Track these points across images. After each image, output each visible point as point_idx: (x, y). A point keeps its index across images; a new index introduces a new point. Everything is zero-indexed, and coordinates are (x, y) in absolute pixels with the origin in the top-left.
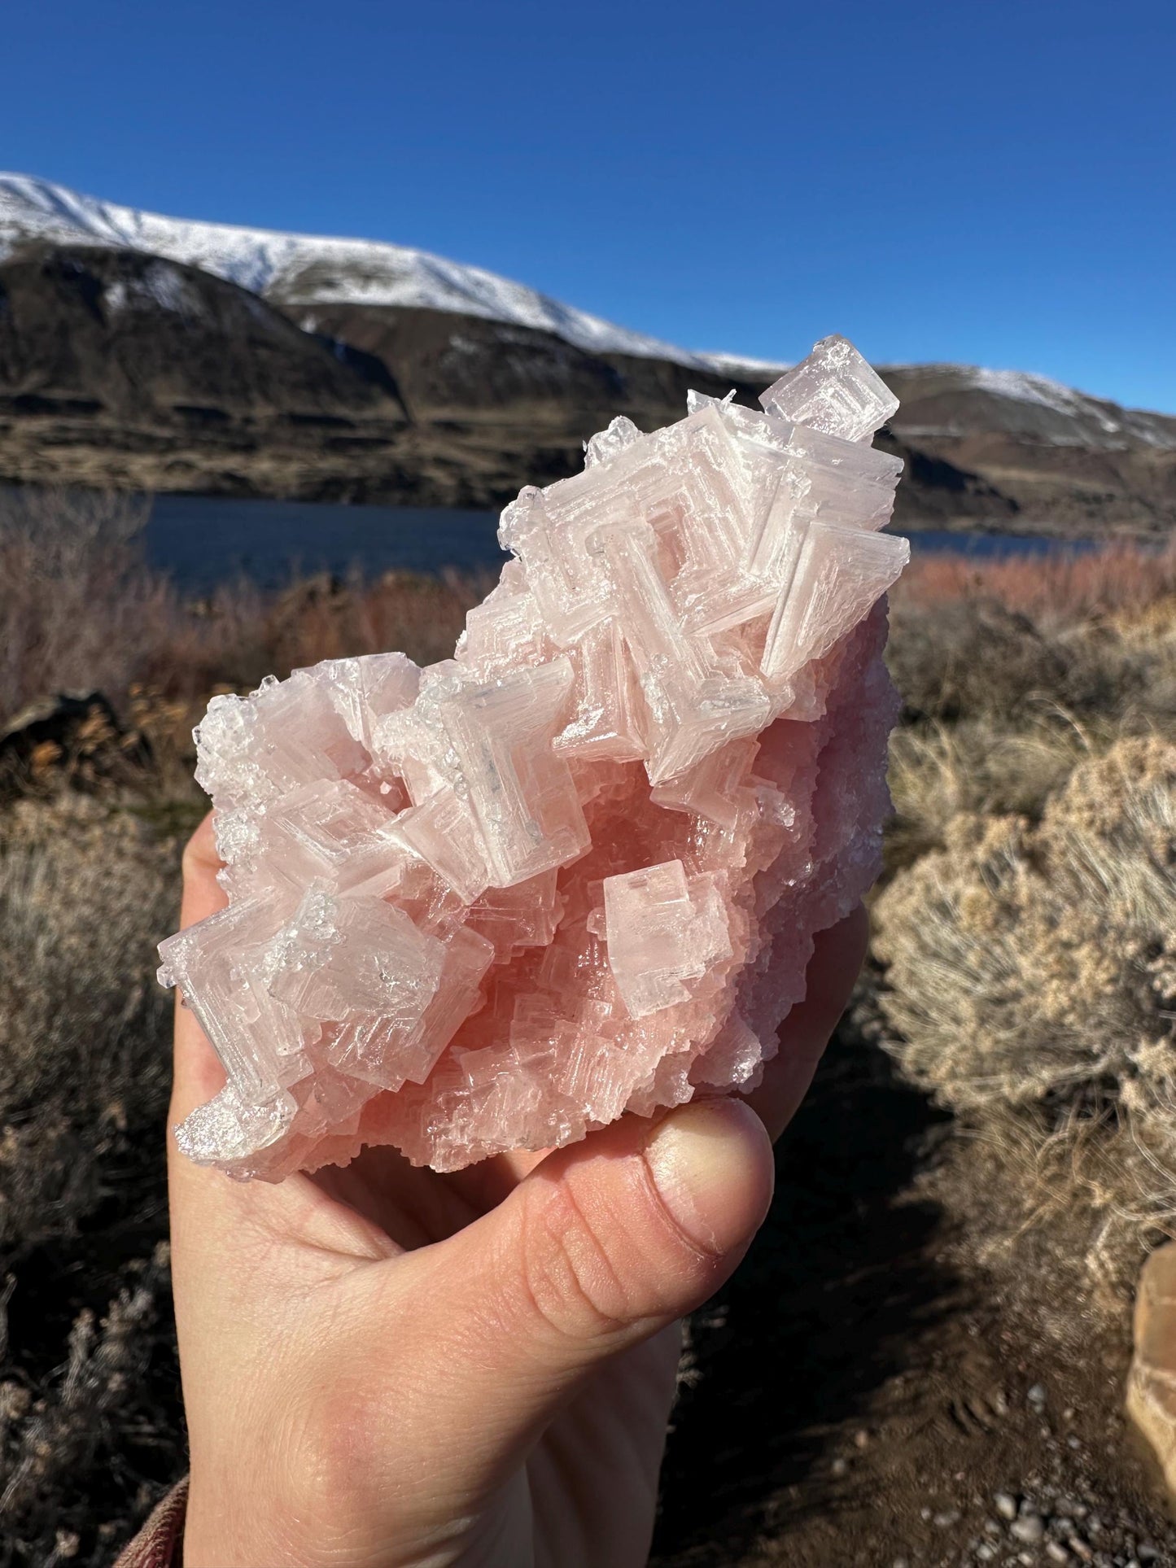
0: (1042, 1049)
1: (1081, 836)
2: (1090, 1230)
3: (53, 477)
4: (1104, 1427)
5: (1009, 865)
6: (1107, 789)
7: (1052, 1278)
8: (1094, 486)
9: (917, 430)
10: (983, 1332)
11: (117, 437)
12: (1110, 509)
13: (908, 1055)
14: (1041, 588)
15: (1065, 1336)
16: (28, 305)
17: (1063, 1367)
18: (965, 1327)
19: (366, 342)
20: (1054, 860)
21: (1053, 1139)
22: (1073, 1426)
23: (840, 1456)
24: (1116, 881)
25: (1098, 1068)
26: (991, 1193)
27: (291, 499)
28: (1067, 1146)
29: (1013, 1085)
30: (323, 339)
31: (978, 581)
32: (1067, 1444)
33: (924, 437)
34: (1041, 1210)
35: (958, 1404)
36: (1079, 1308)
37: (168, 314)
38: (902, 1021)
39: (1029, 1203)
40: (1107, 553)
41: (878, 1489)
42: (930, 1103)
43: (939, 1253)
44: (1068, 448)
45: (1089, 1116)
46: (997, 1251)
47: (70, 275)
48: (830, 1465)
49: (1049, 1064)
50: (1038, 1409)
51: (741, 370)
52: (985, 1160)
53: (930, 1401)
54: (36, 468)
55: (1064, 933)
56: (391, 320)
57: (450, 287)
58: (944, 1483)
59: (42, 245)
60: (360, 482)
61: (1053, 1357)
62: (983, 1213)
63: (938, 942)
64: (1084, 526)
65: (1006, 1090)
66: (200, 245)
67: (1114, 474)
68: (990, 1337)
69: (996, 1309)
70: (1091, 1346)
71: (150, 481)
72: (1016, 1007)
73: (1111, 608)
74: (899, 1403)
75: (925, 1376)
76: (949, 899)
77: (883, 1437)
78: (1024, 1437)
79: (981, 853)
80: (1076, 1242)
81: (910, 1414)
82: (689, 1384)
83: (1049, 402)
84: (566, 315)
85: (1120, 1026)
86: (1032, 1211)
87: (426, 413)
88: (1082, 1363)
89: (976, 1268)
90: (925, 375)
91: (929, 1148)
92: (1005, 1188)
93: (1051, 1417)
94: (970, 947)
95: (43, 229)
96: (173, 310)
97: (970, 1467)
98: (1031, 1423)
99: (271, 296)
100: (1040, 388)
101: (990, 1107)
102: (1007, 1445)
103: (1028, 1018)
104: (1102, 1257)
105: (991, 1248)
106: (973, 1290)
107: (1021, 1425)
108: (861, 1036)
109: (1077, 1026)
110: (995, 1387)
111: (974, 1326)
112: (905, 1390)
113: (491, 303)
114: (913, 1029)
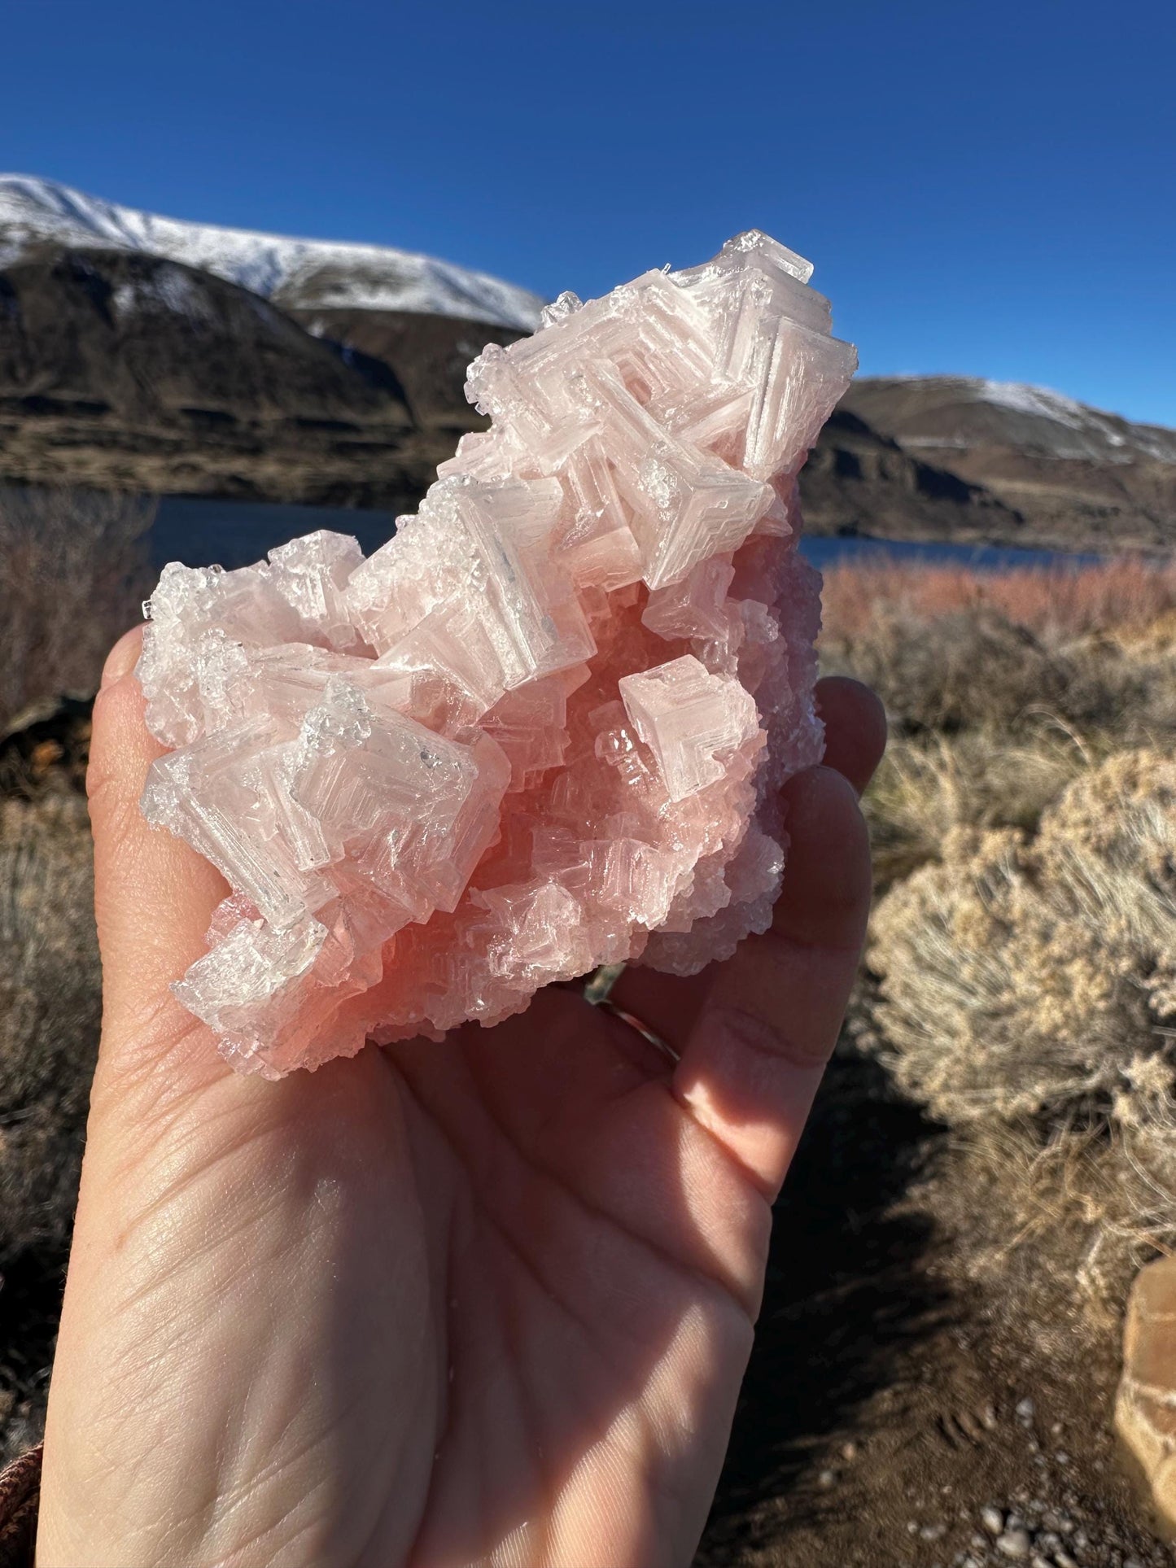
0: (1037, 1063)
1: (1078, 853)
2: (1082, 1245)
3: (60, 478)
4: (1093, 1443)
5: (1004, 878)
6: (1101, 804)
7: (1043, 1292)
8: (1099, 499)
9: (921, 442)
10: (973, 1346)
11: (124, 439)
12: (1115, 523)
13: (902, 1068)
14: (1043, 600)
15: (1055, 1351)
16: (35, 305)
17: (1052, 1382)
18: (954, 1341)
19: (373, 348)
20: (1049, 875)
21: (1046, 1152)
22: (1061, 1441)
23: (824, 1468)
24: (1111, 898)
25: (1091, 1082)
26: (983, 1206)
27: (297, 502)
28: (1060, 1160)
29: (1006, 1100)
30: (330, 344)
31: (980, 592)
32: (1055, 1459)
33: (930, 449)
34: (1032, 1224)
35: (947, 1418)
36: (1069, 1323)
37: (176, 317)
38: (896, 1032)
39: (1021, 1217)
40: (1113, 566)
41: (865, 1501)
42: (923, 1115)
43: (928, 1266)
44: (1074, 461)
45: (1082, 1130)
46: (988, 1264)
47: (80, 277)
48: (817, 1477)
49: (1043, 1078)
50: (1027, 1423)
52: (978, 1174)
53: (919, 1414)
54: (41, 469)
55: (1056, 949)
56: (399, 325)
57: (458, 293)
58: (931, 1496)
59: (52, 246)
60: (366, 487)
61: (1042, 1372)
62: (974, 1228)
63: (933, 954)
64: (1088, 539)
65: (999, 1105)
66: (210, 248)
67: (1118, 487)
68: (980, 1351)
69: (987, 1323)
70: (1081, 1362)
71: (157, 483)
72: (1009, 1021)
73: (1114, 621)
74: (888, 1416)
75: (913, 1389)
76: (944, 911)
77: (871, 1450)
78: (1012, 1451)
79: (976, 867)
80: (1068, 1256)
81: (898, 1427)
83: (1055, 415)
85: (1115, 1043)
86: (1024, 1225)
87: (433, 419)
88: (1071, 1378)
89: (966, 1280)
90: (932, 387)
91: (920, 1162)
92: (998, 1201)
93: (1039, 1432)
94: (964, 960)
95: (53, 231)
96: (182, 313)
97: (958, 1481)
98: (1019, 1438)
99: (280, 301)
100: (1047, 401)
101: (983, 1121)
102: (995, 1459)
103: (1021, 1033)
104: (1092, 1273)
105: (983, 1261)
106: (964, 1303)
107: (1009, 1439)
108: (856, 1048)
109: (1071, 1041)
110: (983, 1402)
111: (964, 1339)
112: (893, 1403)
113: (499, 310)
114: (908, 1041)
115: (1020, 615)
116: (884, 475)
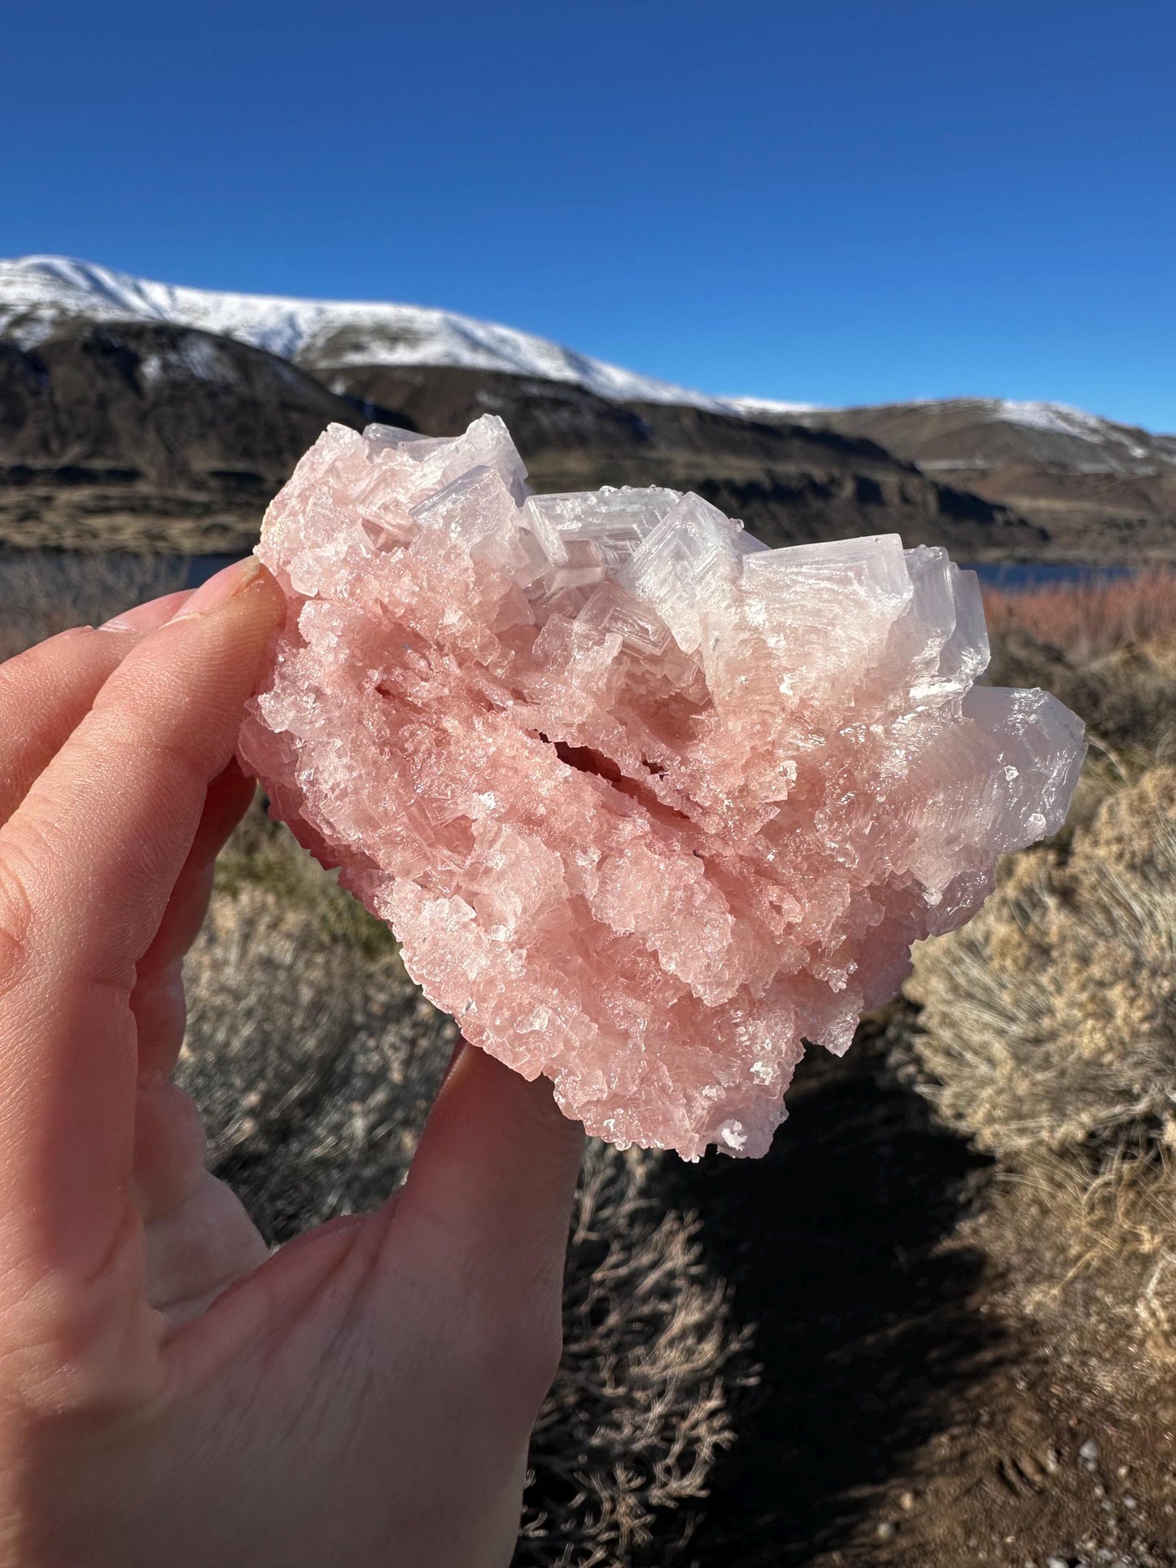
0: (1083, 1089)
1: (1112, 871)
2: (1140, 1275)
3: (94, 545)
4: (1161, 1486)
5: (1040, 900)
6: (1137, 820)
7: (1102, 1327)
8: (1125, 512)
9: (942, 465)
10: (1031, 1386)
11: (155, 503)
12: (1142, 535)
13: (945, 1099)
14: (1073, 616)
15: (1117, 1388)
16: (67, 379)
17: (1116, 1422)
18: (1012, 1381)
19: (394, 402)
20: (1085, 895)
21: (1099, 1181)
22: (1128, 1484)
23: (881, 1520)
24: (1151, 915)
25: (1141, 1107)
26: (1035, 1239)
28: (1112, 1189)
29: (1052, 1130)
30: (352, 401)
31: (1010, 612)
32: (1122, 1502)
33: (950, 471)
34: (1088, 1256)
35: (1007, 1463)
36: (1130, 1359)
37: (202, 383)
38: (937, 1064)
39: (1074, 1251)
40: (1141, 580)
41: (926, 1553)
42: (969, 1147)
43: (982, 1303)
44: (1097, 476)
45: (1134, 1157)
46: (1044, 1300)
47: (107, 350)
48: (875, 1528)
49: (1091, 1104)
50: (1091, 1466)
51: (764, 414)
52: (1029, 1206)
53: (977, 1459)
54: (78, 536)
55: (1096, 971)
56: (419, 380)
57: (475, 344)
58: (994, 1546)
59: (81, 321)
61: (1104, 1411)
62: (1028, 1261)
63: (971, 981)
64: (1117, 553)
65: (1045, 1135)
66: (233, 315)
67: (1143, 498)
68: (1039, 1391)
69: (1045, 1361)
70: (1145, 1400)
71: (188, 545)
72: (1050, 1047)
73: (1144, 633)
74: (943, 1463)
75: (969, 1434)
76: (979, 936)
77: (930, 1498)
78: (1077, 1496)
79: (1010, 890)
80: (1126, 1289)
81: (956, 1474)
82: (724, 1446)
83: (1075, 431)
84: (590, 368)
85: (1160, 1064)
86: (1079, 1257)
88: (1135, 1418)
89: (1022, 1318)
90: (949, 411)
91: (970, 1195)
92: (1051, 1234)
93: (1104, 1476)
94: (1003, 986)
95: (82, 307)
96: (207, 379)
97: (1021, 1530)
98: (1083, 1481)
99: (301, 362)
100: (1066, 418)
101: (1031, 1150)
102: (1060, 1506)
103: (1064, 1058)
104: (1152, 1305)
105: (1038, 1297)
106: (1020, 1341)
107: (1073, 1484)
108: (895, 1080)
109: (1116, 1066)
110: (1044, 1445)
111: (1022, 1379)
112: (951, 1449)
113: (516, 359)
114: (949, 1072)
115: (1049, 632)
116: (906, 500)
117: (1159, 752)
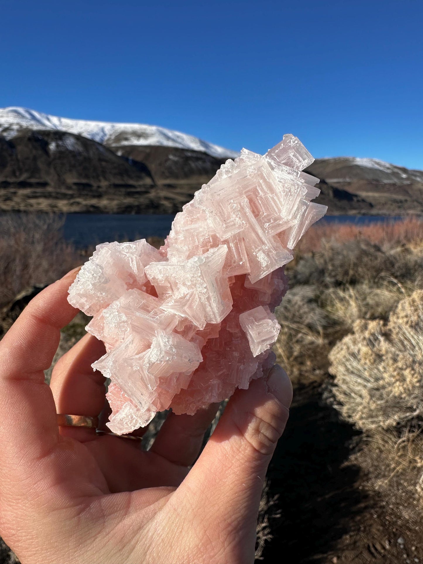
0: (395, 407)
1: (404, 327)
2: (417, 475)
3: (31, 209)
5: (377, 338)
6: (412, 309)
7: (404, 494)
8: (400, 197)
9: (335, 180)
10: (379, 517)
11: (54, 194)
12: (406, 205)
13: (344, 410)
14: (382, 234)
15: (410, 517)
16: (22, 150)
17: (410, 530)
18: (372, 515)
19: (139, 158)
20: (394, 336)
21: (400, 440)
22: (415, 553)
24: (418, 343)
25: (416, 413)
26: (378, 462)
27: (114, 213)
28: (406, 443)
29: (384, 422)
30: (124, 158)
31: (360, 233)
32: (414, 560)
33: (337, 183)
34: (398, 468)
35: (371, 545)
36: (415, 506)
37: (71, 152)
38: (341, 397)
39: (393, 466)
40: (406, 221)
42: (353, 428)
43: (359, 485)
44: (390, 184)
45: (413, 432)
46: (382, 484)
47: (37, 140)
49: (397, 412)
50: (402, 546)
52: (376, 449)
53: (360, 544)
54: (26, 206)
56: (148, 151)
57: (168, 138)
59: (27, 130)
60: (138, 206)
61: (406, 526)
63: (353, 367)
64: (397, 211)
65: (382, 424)
66: (82, 128)
67: (406, 192)
68: (382, 518)
69: (383, 507)
70: (420, 521)
71: (65, 209)
72: (384, 391)
73: (409, 241)
74: (348, 545)
75: (357, 535)
76: (356, 351)
77: (343, 559)
78: (397, 558)
79: (367, 334)
80: (412, 480)
81: (353, 549)
82: (268, 540)
83: (381, 168)
84: (209, 146)
86: (394, 469)
87: (161, 182)
88: (417, 528)
89: (375, 491)
90: (337, 161)
91: (354, 445)
92: (384, 460)
93: (407, 550)
94: (365, 369)
95: (28, 125)
96: (72, 150)
98: (399, 552)
99: (106, 144)
100: (378, 164)
101: (376, 429)
102: (391, 561)
103: (388, 396)
104: (422, 486)
105: (380, 483)
106: (374, 500)
107: (396, 553)
108: (326, 403)
109: (407, 398)
110: (385, 538)
111: (375, 514)
112: (350, 540)
113: (183, 143)
114: (345, 400)
115: (374, 241)
116: (322, 193)
117: (416, 283)
